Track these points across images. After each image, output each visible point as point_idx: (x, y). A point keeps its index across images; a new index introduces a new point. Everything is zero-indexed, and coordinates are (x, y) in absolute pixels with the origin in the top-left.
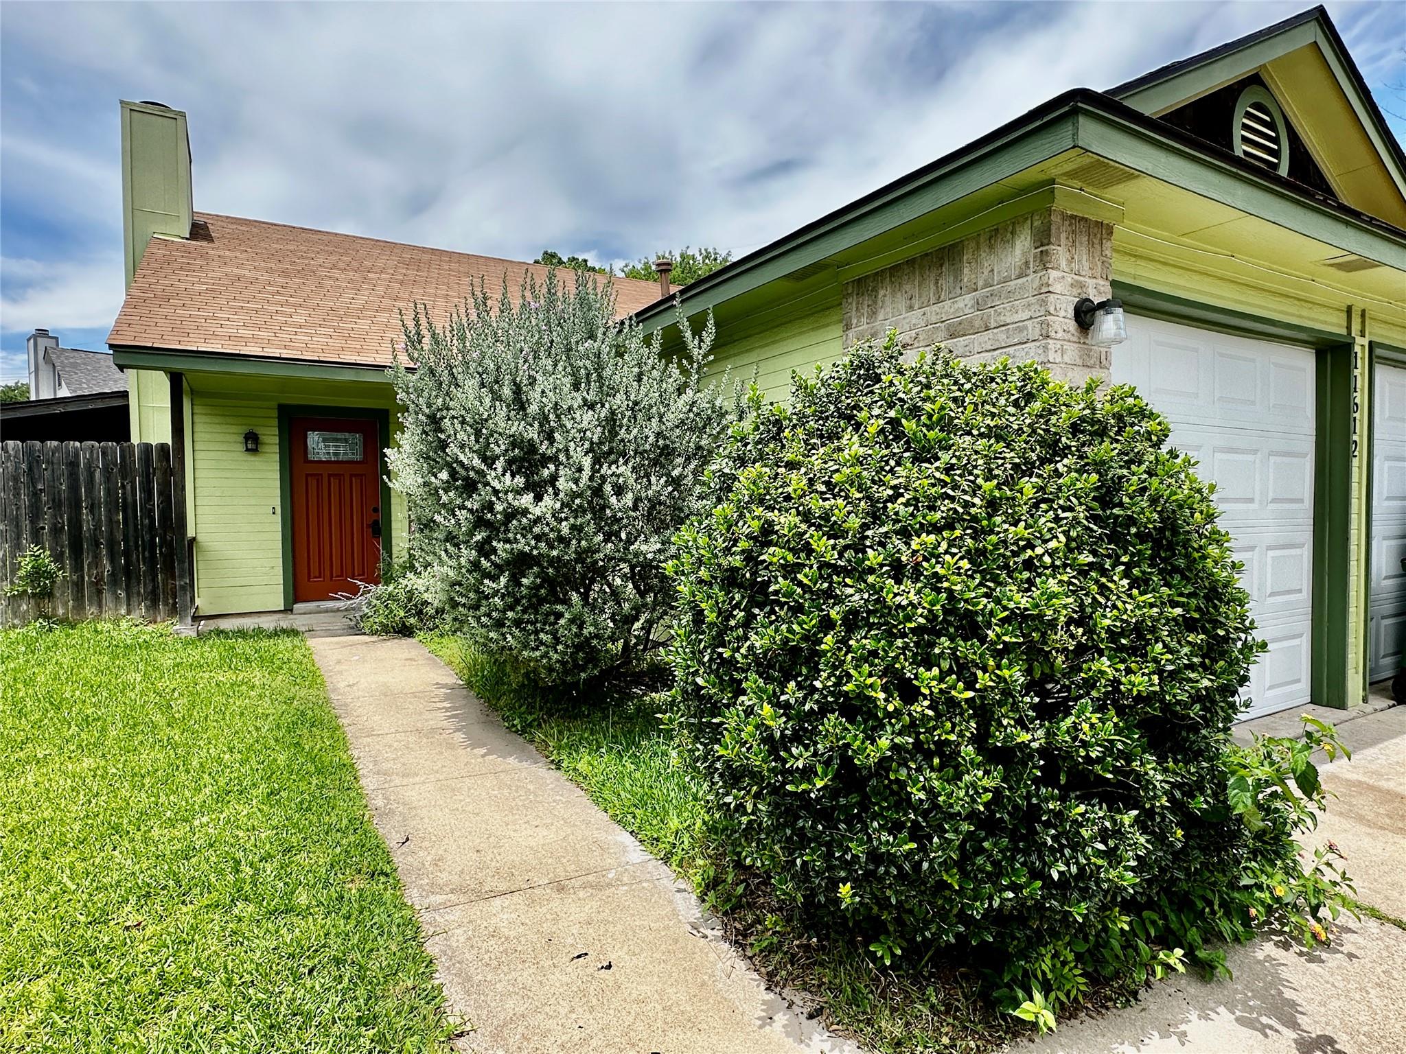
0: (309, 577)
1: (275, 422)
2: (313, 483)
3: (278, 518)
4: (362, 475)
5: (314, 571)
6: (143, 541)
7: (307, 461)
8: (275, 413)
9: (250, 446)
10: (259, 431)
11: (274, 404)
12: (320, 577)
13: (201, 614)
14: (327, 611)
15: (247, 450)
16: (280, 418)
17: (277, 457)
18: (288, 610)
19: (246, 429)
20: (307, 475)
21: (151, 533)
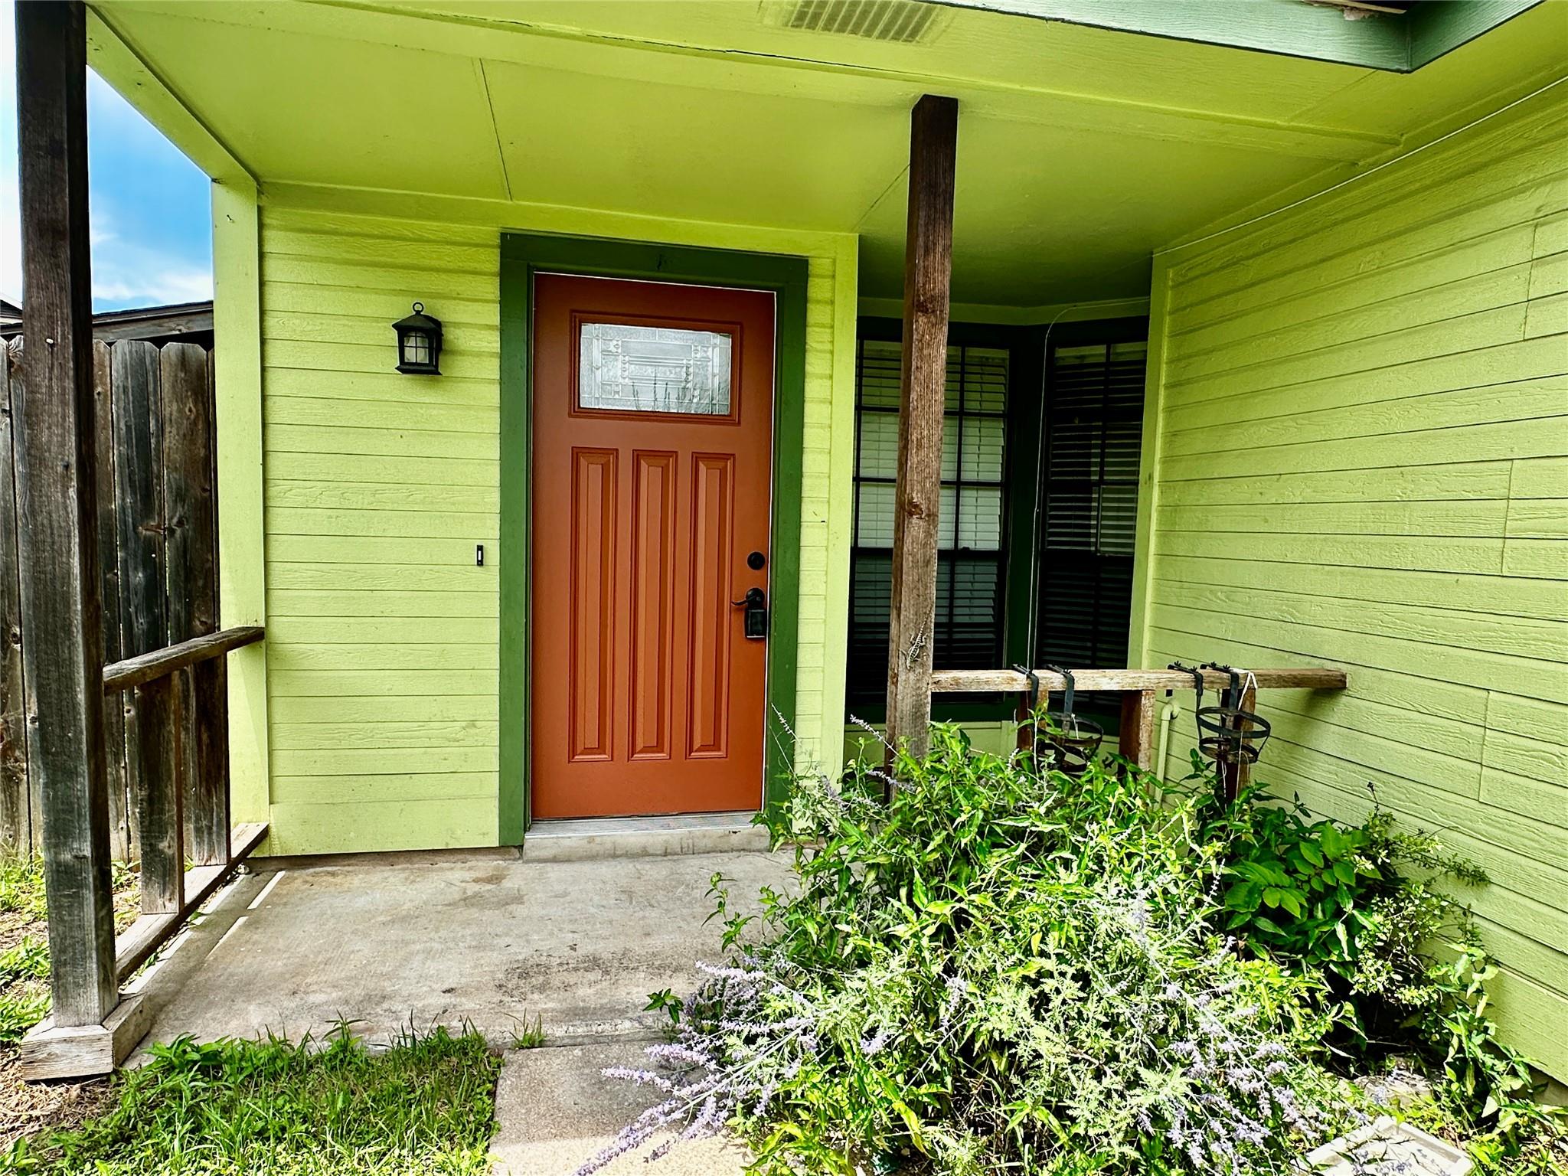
0: (573, 752)
1: (491, 288)
2: (592, 473)
3: (491, 578)
4: (725, 457)
5: (588, 734)
6: (129, 628)
7: (577, 411)
8: (491, 261)
9: (411, 355)
10: (444, 312)
11: (490, 233)
12: (601, 749)
13: (277, 852)
14: (614, 855)
15: (405, 368)
16: (506, 274)
17: (493, 395)
18: (510, 846)
19: (403, 310)
20: (577, 453)
21: (149, 610)
